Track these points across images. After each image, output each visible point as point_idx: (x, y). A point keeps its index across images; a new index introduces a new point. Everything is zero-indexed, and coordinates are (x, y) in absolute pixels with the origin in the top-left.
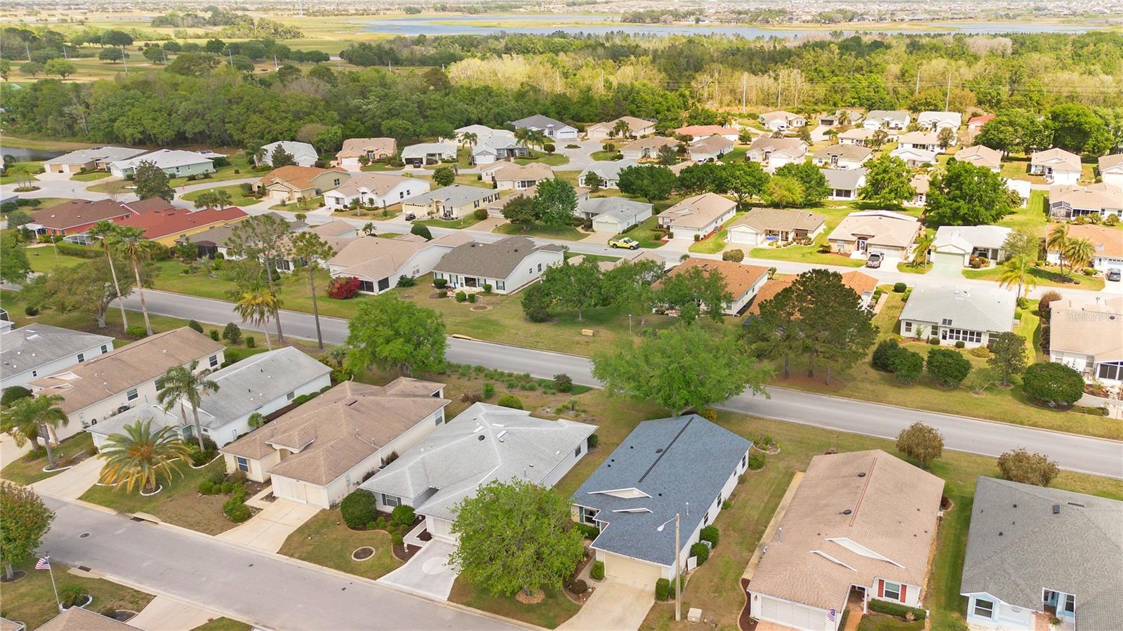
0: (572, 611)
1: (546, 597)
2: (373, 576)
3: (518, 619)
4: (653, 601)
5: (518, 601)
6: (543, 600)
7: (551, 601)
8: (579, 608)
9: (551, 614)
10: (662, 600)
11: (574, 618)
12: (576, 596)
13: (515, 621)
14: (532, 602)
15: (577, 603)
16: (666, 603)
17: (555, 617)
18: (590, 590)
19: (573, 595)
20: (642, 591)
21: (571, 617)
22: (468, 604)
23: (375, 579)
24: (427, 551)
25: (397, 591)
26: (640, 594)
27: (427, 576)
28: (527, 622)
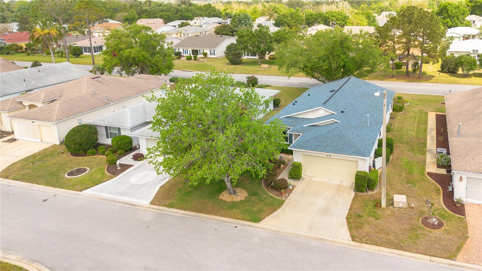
0: (276, 206)
1: (249, 195)
2: (80, 188)
3: (221, 216)
4: (353, 194)
5: (222, 200)
6: (246, 198)
7: (253, 198)
8: (282, 202)
9: (255, 209)
10: (362, 191)
11: (279, 211)
12: (277, 193)
13: (218, 218)
14: (235, 200)
15: (280, 198)
16: (365, 194)
17: (259, 211)
18: (291, 187)
19: (275, 192)
20: (340, 186)
21: (275, 210)
22: (170, 206)
23: (81, 191)
24: (138, 167)
25: (100, 199)
26: (339, 188)
27: (133, 185)
28: (230, 217)
